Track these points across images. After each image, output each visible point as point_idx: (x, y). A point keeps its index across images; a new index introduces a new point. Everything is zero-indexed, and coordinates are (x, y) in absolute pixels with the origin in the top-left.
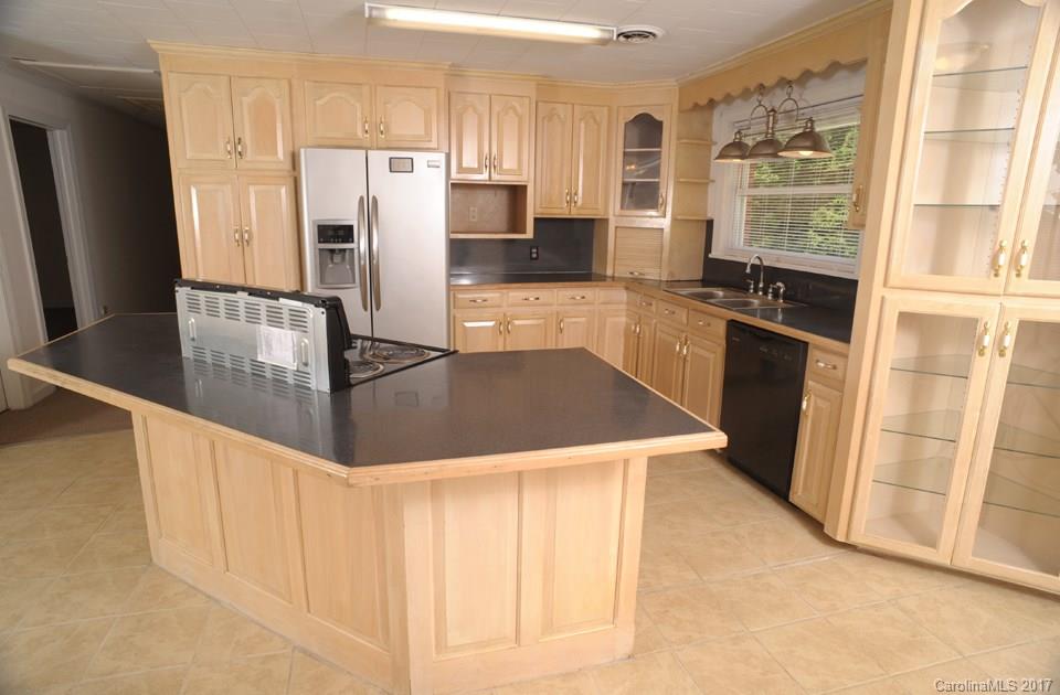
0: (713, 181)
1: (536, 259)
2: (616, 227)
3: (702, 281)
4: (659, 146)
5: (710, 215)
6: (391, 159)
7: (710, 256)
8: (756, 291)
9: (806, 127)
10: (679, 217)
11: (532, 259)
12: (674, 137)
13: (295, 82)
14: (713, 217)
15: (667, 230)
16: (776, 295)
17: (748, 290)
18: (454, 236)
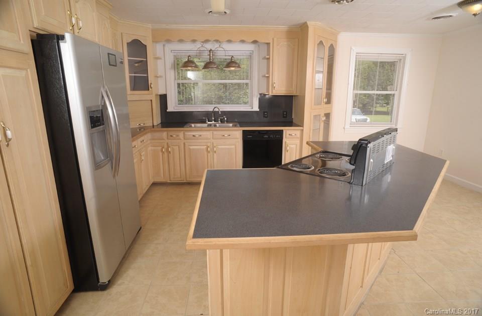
2: (129, 101)
3: (161, 123)
4: (146, 58)
5: (162, 92)
6: (108, 54)
7: (167, 111)
9: (231, 59)
14: (165, 93)
15: (154, 101)
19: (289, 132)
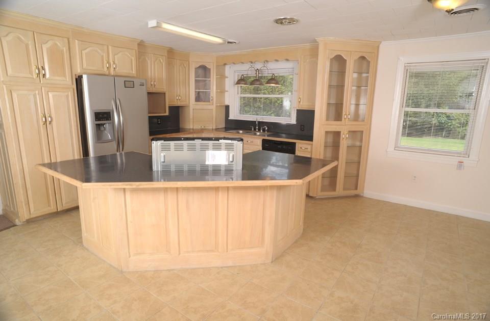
0: (227, 91)
1: (160, 124)
2: (193, 109)
3: (225, 128)
4: (210, 78)
5: (227, 103)
6: (125, 81)
7: (229, 118)
8: (255, 129)
9: (272, 77)
10: (218, 105)
11: (158, 124)
12: (215, 74)
13: (71, 40)
14: (228, 104)
15: (214, 110)
16: (264, 130)
17: (251, 130)
18: (150, 115)
19: (300, 145)
